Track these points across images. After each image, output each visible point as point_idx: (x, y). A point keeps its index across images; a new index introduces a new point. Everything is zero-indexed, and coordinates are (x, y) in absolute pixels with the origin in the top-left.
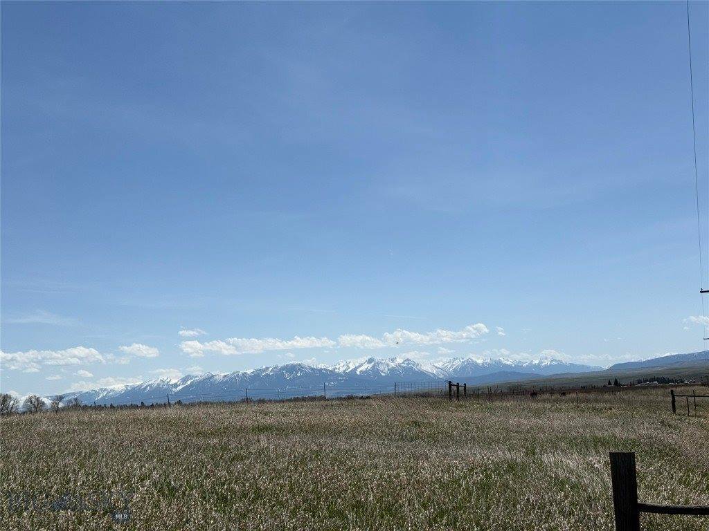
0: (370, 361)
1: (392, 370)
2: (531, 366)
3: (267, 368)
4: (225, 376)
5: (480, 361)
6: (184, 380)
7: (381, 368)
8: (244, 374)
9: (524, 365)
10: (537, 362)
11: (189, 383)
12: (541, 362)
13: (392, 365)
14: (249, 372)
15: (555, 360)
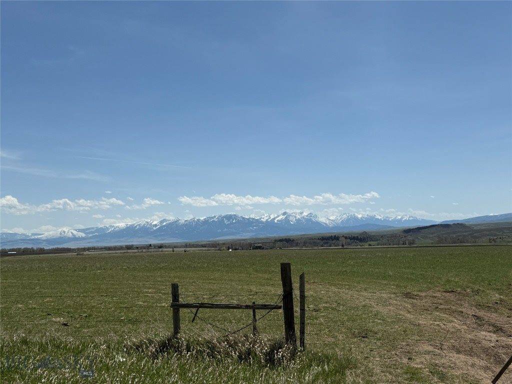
0: (284, 214)
1: (298, 221)
2: (395, 220)
3: (215, 217)
4: (186, 221)
5: (360, 216)
6: (161, 222)
7: (291, 218)
8: (198, 220)
9: (390, 219)
10: (399, 217)
11: (164, 224)
12: (402, 218)
13: (298, 217)
14: (202, 219)
15: (412, 217)
